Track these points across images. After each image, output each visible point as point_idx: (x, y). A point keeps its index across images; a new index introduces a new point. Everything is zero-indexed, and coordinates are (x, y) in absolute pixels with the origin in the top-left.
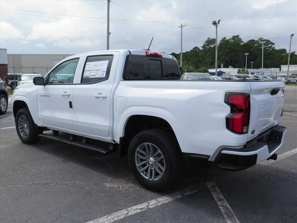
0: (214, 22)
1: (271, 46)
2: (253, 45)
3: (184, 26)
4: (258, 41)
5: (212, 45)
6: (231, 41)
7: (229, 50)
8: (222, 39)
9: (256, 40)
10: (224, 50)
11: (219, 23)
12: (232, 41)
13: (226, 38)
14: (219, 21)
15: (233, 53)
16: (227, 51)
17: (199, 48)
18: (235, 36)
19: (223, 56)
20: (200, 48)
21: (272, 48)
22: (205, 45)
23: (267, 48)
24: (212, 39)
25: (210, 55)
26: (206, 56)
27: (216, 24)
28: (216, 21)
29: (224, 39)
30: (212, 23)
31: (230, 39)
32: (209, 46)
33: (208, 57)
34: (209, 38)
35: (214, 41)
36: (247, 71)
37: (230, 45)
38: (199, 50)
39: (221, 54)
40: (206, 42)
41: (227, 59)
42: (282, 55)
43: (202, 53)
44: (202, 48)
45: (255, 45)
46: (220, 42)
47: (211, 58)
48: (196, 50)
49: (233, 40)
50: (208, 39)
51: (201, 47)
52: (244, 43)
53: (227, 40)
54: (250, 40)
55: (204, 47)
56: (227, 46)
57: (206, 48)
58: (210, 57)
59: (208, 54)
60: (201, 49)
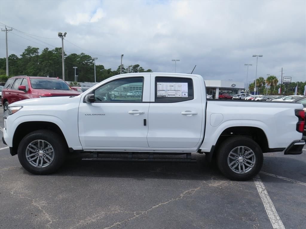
0: (60, 34)
1: (92, 61)
2: (75, 59)
3: (10, 30)
4: (80, 55)
5: (33, 54)
6: (53, 52)
7: (52, 62)
8: (45, 49)
9: (78, 55)
10: (47, 62)
11: (65, 35)
12: (55, 53)
13: (48, 49)
14: (65, 34)
15: (57, 65)
16: (50, 63)
17: (16, 56)
18: (58, 48)
19: (47, 67)
20: (18, 56)
21: (92, 64)
22: (25, 53)
23: (88, 64)
24: (33, 48)
25: (32, 65)
26: (27, 66)
27: (62, 36)
28: (62, 34)
29: (46, 50)
30: (58, 35)
31: (53, 50)
32: (30, 55)
33: (30, 67)
34: (30, 47)
35: (35, 50)
36: (79, 84)
37: (54, 56)
38: (17, 58)
39: (44, 65)
40: (26, 50)
41: (52, 71)
42: (101, 70)
43: (22, 62)
44: (22, 57)
45: (78, 60)
46: (43, 52)
47: (33, 69)
48: (14, 59)
49: (55, 51)
50: (28, 47)
51: (21, 55)
52: (67, 56)
53: (50, 51)
54: (72, 54)
55: (23, 55)
56: (50, 58)
57: (26, 57)
58: (32, 67)
59: (29, 63)
60: (20, 57)
